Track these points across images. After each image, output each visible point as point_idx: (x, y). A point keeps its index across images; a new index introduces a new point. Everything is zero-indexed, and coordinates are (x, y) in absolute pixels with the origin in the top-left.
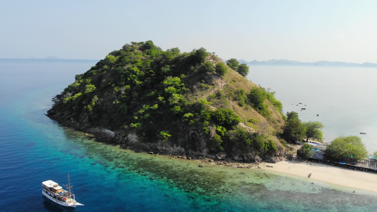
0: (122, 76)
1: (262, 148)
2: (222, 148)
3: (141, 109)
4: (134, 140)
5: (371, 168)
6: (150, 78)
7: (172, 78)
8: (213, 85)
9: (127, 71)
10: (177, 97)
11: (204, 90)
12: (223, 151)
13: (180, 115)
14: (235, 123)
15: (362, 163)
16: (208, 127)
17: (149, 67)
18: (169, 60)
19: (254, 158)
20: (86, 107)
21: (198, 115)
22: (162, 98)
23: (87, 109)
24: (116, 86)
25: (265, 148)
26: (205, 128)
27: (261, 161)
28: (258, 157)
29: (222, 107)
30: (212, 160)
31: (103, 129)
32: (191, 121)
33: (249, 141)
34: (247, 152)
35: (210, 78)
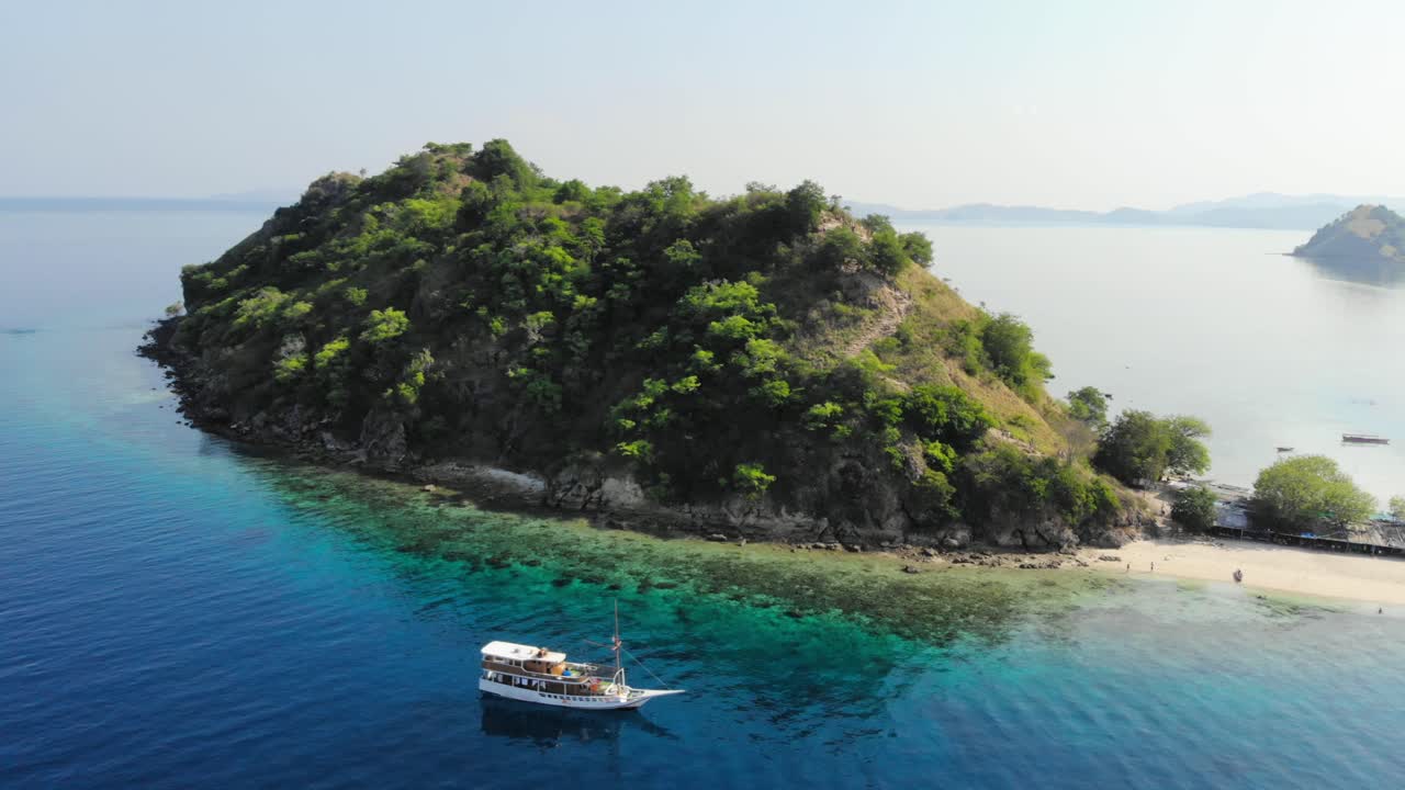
0: (507, 277)
1: (1079, 502)
2: (955, 513)
3: (642, 395)
4: (629, 498)
5: (1394, 545)
6: (626, 287)
7: (730, 285)
8: (872, 307)
9: (528, 262)
10: (766, 351)
11: (847, 325)
12: (958, 520)
13: (791, 412)
14: (979, 428)
15: (1362, 532)
16: (899, 445)
17: (603, 247)
18: (683, 221)
19: (1059, 537)
20: (390, 391)
21: (857, 407)
22: (711, 355)
23: (396, 396)
24: (493, 312)
25: (1085, 505)
26: (891, 450)
27: (1077, 545)
28: (1068, 533)
29: (920, 379)
30: (932, 551)
31: (477, 467)
32: (839, 427)
33: (1040, 485)
34: (1040, 520)
35: (857, 285)
